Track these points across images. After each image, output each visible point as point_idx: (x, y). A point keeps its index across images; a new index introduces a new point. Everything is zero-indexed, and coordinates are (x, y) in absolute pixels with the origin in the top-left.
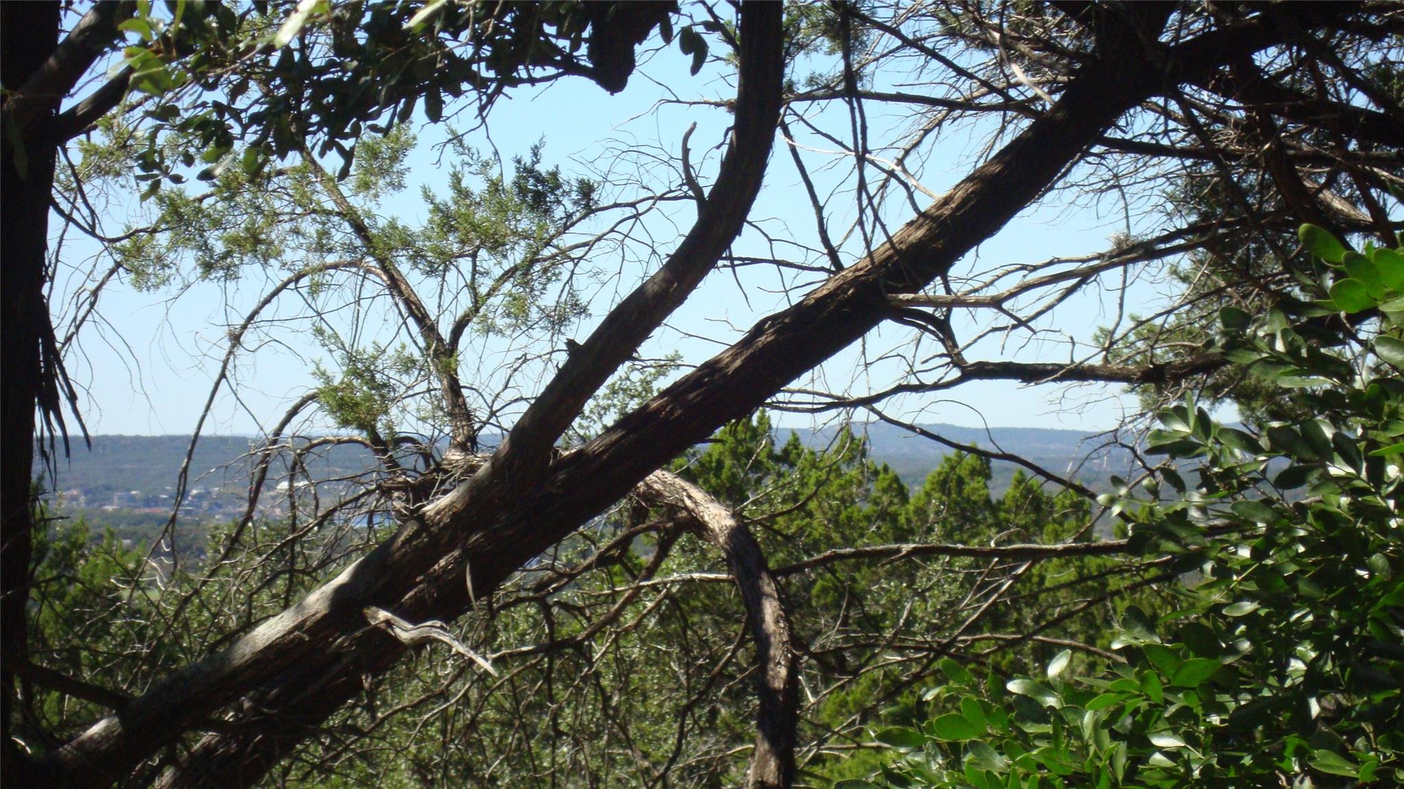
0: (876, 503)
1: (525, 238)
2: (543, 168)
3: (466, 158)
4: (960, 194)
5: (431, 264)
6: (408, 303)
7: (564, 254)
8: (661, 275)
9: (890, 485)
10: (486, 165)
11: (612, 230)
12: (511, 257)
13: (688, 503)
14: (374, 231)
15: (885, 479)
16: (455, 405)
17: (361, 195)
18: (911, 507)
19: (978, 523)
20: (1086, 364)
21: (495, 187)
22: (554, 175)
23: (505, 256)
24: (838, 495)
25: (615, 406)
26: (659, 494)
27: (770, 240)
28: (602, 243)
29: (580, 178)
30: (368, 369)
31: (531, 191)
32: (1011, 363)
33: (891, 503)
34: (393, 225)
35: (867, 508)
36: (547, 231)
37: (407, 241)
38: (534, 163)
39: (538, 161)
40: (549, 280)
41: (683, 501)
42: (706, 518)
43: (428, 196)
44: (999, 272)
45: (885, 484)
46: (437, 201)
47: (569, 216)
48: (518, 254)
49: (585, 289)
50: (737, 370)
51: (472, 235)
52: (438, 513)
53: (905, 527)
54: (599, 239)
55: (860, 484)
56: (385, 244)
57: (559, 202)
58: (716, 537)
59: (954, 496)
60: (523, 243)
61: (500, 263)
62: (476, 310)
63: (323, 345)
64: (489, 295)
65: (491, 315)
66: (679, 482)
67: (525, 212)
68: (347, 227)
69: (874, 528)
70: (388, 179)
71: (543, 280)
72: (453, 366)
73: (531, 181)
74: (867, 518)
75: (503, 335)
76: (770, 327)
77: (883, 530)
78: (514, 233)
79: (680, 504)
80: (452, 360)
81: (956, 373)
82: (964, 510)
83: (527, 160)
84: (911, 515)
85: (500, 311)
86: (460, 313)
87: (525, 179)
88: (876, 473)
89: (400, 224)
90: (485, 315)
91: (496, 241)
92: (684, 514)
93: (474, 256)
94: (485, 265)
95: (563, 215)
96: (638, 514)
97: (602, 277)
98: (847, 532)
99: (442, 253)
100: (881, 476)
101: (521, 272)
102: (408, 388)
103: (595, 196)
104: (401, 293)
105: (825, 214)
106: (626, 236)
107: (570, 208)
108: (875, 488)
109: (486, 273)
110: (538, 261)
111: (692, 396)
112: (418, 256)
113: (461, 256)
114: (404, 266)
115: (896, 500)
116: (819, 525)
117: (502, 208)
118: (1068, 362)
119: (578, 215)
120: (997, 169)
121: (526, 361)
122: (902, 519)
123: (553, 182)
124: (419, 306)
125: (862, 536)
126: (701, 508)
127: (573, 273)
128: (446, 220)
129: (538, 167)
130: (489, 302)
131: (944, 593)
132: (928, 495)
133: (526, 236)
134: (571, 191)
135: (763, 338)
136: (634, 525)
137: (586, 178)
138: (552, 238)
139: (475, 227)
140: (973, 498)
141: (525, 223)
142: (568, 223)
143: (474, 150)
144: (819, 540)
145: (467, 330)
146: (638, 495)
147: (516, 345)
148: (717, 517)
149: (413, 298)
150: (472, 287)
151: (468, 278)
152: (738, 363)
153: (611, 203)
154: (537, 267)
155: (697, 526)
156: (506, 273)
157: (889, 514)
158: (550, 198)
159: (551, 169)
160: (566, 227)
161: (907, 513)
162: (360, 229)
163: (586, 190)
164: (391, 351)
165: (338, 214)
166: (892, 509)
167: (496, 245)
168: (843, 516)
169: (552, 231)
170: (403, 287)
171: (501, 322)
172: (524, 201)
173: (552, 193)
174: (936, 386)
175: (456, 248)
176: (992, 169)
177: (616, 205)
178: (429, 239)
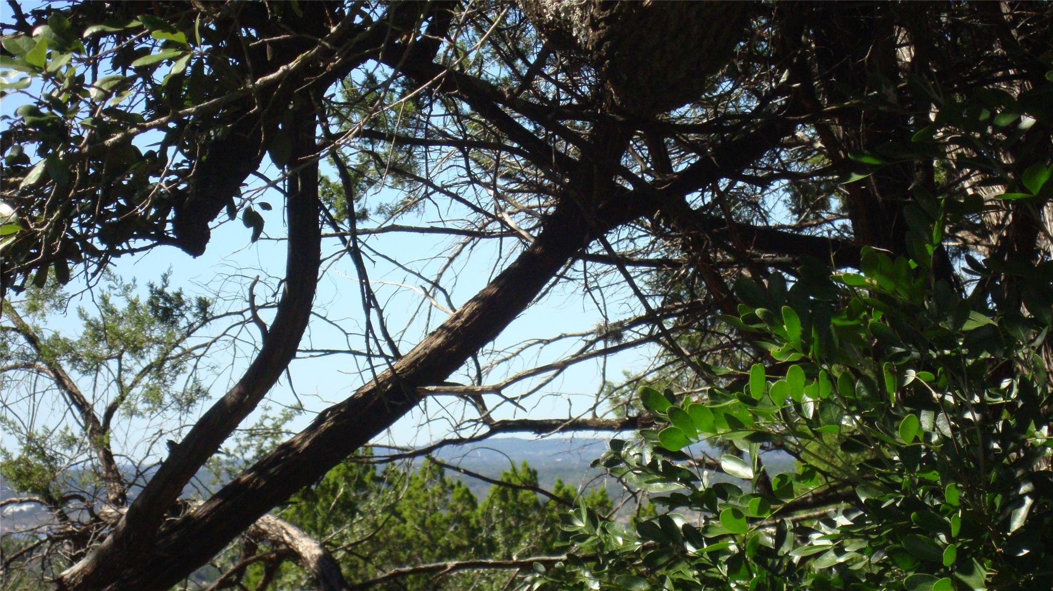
0: (453, 510)
1: (159, 343)
2: (170, 291)
3: (112, 283)
4: (468, 310)
5: (86, 365)
6: (71, 394)
7: (187, 353)
8: (236, 390)
9: (463, 496)
10: (127, 289)
11: (224, 334)
12: (147, 358)
13: (287, 538)
14: (42, 343)
15: (459, 491)
16: (109, 470)
17: (31, 316)
18: (479, 511)
19: (530, 520)
20: (581, 418)
21: (134, 305)
22: (178, 295)
23: (142, 357)
24: (424, 505)
25: (252, 445)
26: (265, 533)
27: (347, 334)
28: (218, 342)
29: (199, 296)
30: (40, 447)
31: (161, 308)
32: (526, 420)
33: (464, 509)
34: (56, 337)
35: (446, 514)
36: (174, 337)
37: (68, 348)
38: (164, 287)
39: (167, 286)
40: (178, 373)
41: (283, 537)
42: (301, 550)
43: (82, 315)
44: (523, 345)
45: (459, 495)
46: (90, 318)
47: (191, 325)
48: (152, 355)
49: (206, 379)
50: (307, 449)
51: (117, 342)
52: (73, 576)
53: (476, 527)
54: (215, 341)
55: (440, 496)
56: (50, 352)
57: (182, 315)
58: (308, 564)
59: (511, 501)
60: (156, 347)
61: (139, 363)
62: (122, 398)
63: (5, 429)
64: (132, 386)
65: (133, 402)
66: (280, 522)
67: (157, 323)
68: (21, 339)
69: (452, 529)
70: (52, 302)
71: (173, 373)
72: (106, 441)
73: (162, 300)
74: (447, 521)
75: (143, 417)
76: (330, 416)
77: (459, 530)
78: (149, 340)
79: (281, 540)
80: (105, 437)
81: (486, 429)
82: (519, 511)
83: (158, 285)
84: (480, 518)
85: (141, 398)
86: (111, 400)
87: (157, 299)
88: (452, 487)
89: (62, 336)
90: (129, 403)
91: (135, 346)
92: (283, 547)
93: (119, 358)
94: (129, 364)
95: (186, 325)
96: (250, 549)
97: (217, 370)
98: (432, 533)
99: (94, 357)
100: (456, 489)
101: (156, 368)
102: (71, 460)
103: (209, 310)
104: (65, 387)
105: (384, 315)
106: (236, 338)
107: (192, 319)
108: (452, 498)
109: (129, 370)
110: (168, 359)
111: (272, 471)
112: (75, 360)
113: (110, 358)
114: (66, 367)
115: (467, 507)
116: (410, 528)
117: (140, 321)
118: (567, 418)
119: (197, 324)
120: (494, 291)
121: (161, 434)
122: (473, 521)
123: (178, 300)
124: (80, 396)
125: (443, 535)
126: (296, 542)
127: (195, 367)
128: (97, 332)
129: (167, 290)
130: (132, 392)
131: (505, 576)
132: (492, 502)
133: (158, 341)
134: (192, 306)
135: (324, 425)
136: (246, 556)
137: (203, 296)
138: (179, 341)
139: (119, 336)
140: (526, 502)
141: (157, 331)
142: (190, 331)
143: (118, 277)
144: (412, 540)
145: (116, 414)
146: (249, 535)
147: (153, 423)
148: (309, 547)
149: (74, 391)
150: (119, 381)
151: (116, 374)
152: (306, 444)
153: (224, 312)
154: (168, 364)
155: (294, 556)
156: (145, 369)
157: (463, 518)
158: (176, 312)
159: (176, 290)
160: (189, 334)
161: (477, 516)
162: (32, 340)
163: (203, 305)
164: (57, 433)
165: (14, 329)
166: (466, 513)
167: (136, 349)
168: (428, 521)
169: (178, 337)
170: (67, 382)
171: (141, 407)
172: (156, 316)
173: (178, 309)
174: (472, 440)
175: (105, 352)
176: (490, 291)
177: (228, 314)
178: (84, 346)
